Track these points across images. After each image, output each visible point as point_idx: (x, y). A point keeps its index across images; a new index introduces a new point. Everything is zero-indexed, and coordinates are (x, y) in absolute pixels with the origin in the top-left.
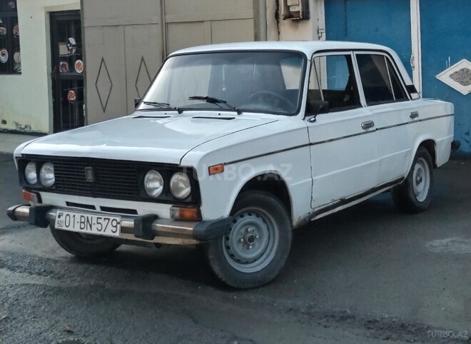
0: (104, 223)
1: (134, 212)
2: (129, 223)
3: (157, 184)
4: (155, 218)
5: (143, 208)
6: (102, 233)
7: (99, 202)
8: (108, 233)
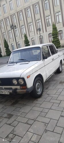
0: (6, 92)
1: (12, 88)
2: (11, 91)
3: (16, 82)
4: (16, 89)
5: (13, 87)
6: (5, 94)
7: (3, 87)
8: (7, 94)
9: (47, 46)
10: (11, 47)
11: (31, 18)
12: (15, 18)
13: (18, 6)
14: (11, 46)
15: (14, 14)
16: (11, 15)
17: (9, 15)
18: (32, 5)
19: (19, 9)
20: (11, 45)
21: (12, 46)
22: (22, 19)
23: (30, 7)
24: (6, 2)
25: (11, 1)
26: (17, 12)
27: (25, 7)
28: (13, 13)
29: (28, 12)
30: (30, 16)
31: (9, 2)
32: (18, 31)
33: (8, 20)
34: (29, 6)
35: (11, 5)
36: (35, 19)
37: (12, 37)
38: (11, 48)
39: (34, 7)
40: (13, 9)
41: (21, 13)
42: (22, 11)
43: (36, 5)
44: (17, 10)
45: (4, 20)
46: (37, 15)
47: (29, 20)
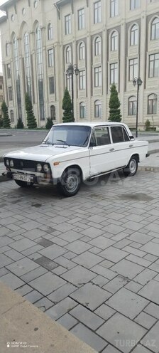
9: (108, 128)
10: (79, 110)
11: (138, 47)
12: (100, 43)
13: (113, 15)
14: (79, 108)
15: (100, 34)
16: (92, 34)
17: (88, 34)
18: (145, 17)
19: (112, 23)
20: (79, 105)
21: (82, 108)
22: (117, 48)
23: (139, 21)
24: (87, 3)
25: (97, 2)
26: (108, 30)
27: (127, 21)
28: (97, 32)
29: (132, 33)
30: (137, 42)
31: (94, 3)
32: (100, 74)
33: (83, 45)
34: (138, 18)
35: (96, 10)
36: (146, 50)
37: (85, 87)
38: (79, 113)
39: (151, 21)
40: (100, 20)
41: (116, 34)
42: (118, 28)
43: (156, 18)
44: (108, 24)
45: (74, 45)
46: (152, 42)
47: (133, 52)
